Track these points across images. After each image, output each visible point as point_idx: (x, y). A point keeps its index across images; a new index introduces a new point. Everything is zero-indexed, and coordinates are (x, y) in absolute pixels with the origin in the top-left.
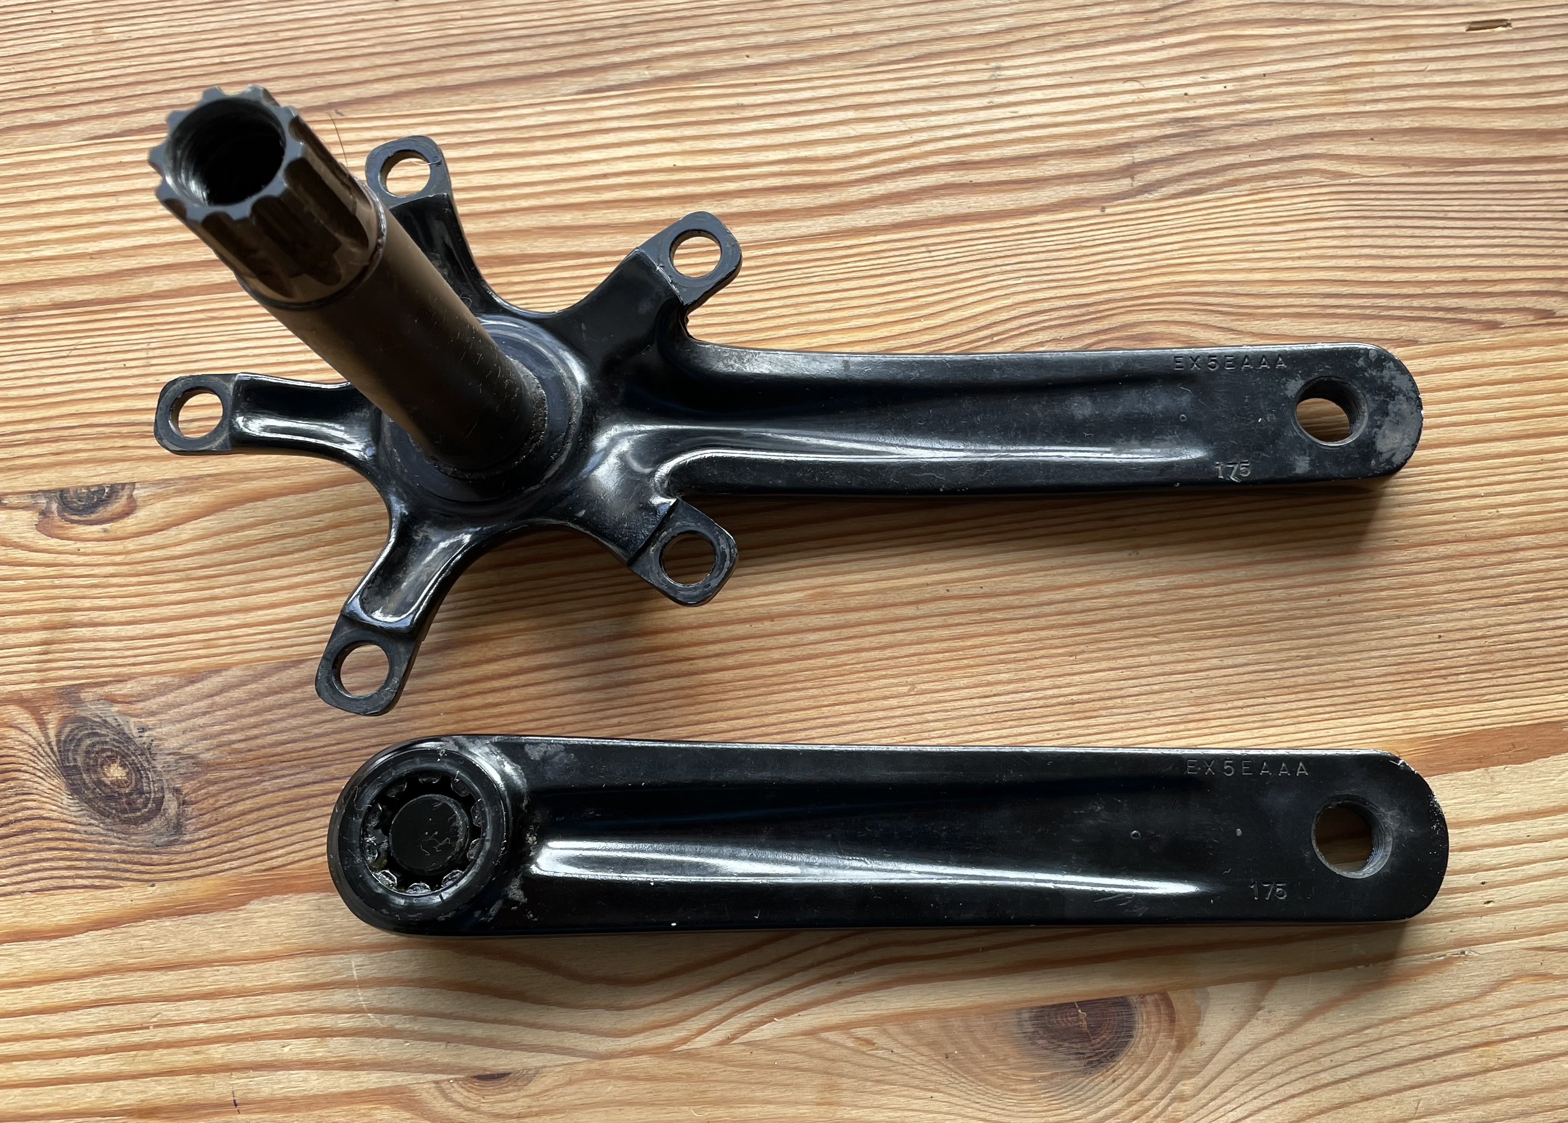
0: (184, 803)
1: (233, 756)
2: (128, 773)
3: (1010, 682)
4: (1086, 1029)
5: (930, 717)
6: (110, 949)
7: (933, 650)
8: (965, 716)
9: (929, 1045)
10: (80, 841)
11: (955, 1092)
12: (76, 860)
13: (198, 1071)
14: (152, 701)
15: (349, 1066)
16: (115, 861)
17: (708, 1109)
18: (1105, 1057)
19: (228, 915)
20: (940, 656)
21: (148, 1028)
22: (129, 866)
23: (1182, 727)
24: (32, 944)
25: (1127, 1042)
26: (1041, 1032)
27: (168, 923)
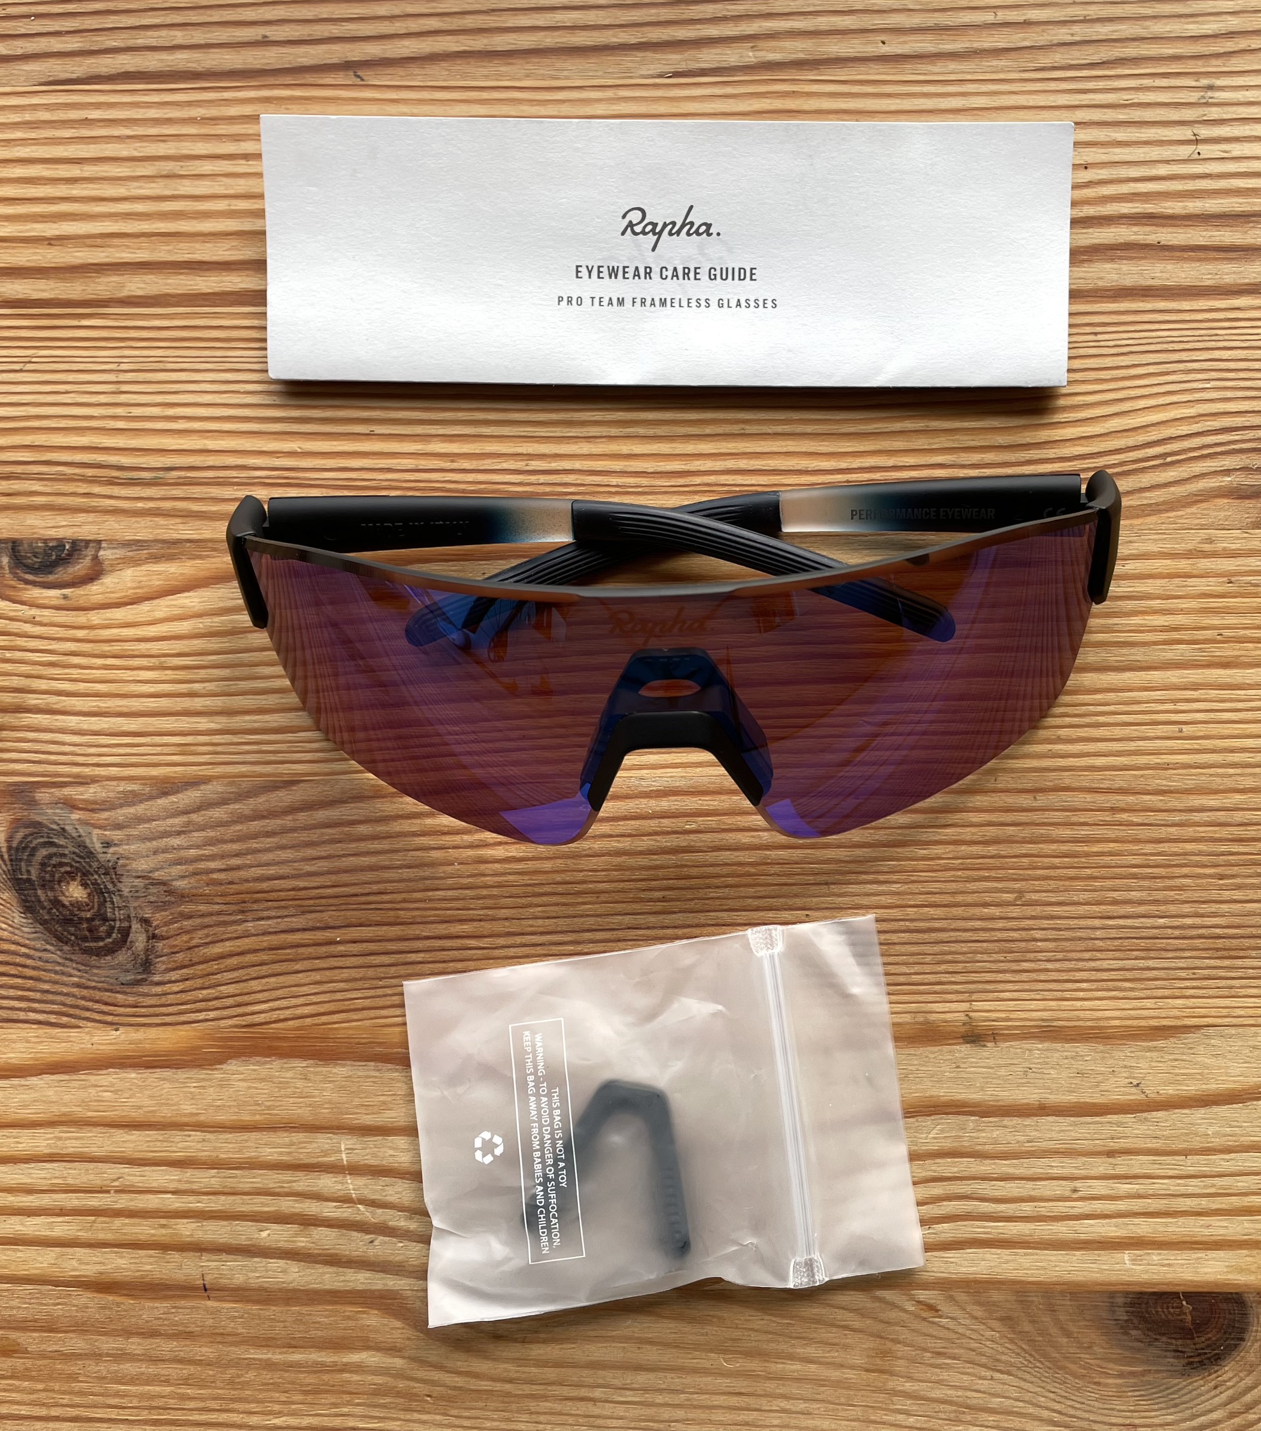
0: (154, 936)
1: (211, 887)
2: (89, 895)
3: (1141, 903)
4: (1189, 1325)
6: (67, 1098)
7: (1049, 852)
9: (1001, 1319)
10: (34, 968)
11: (1027, 1377)
12: (29, 990)
13: (164, 1247)
14: (119, 811)
15: (333, 1260)
16: (74, 996)
17: (740, 1360)
18: (1209, 1359)
19: (201, 1075)
20: (1057, 861)
21: (108, 1192)
22: (89, 1005)
25: (1236, 1346)
26: (1135, 1321)
27: (133, 1075)
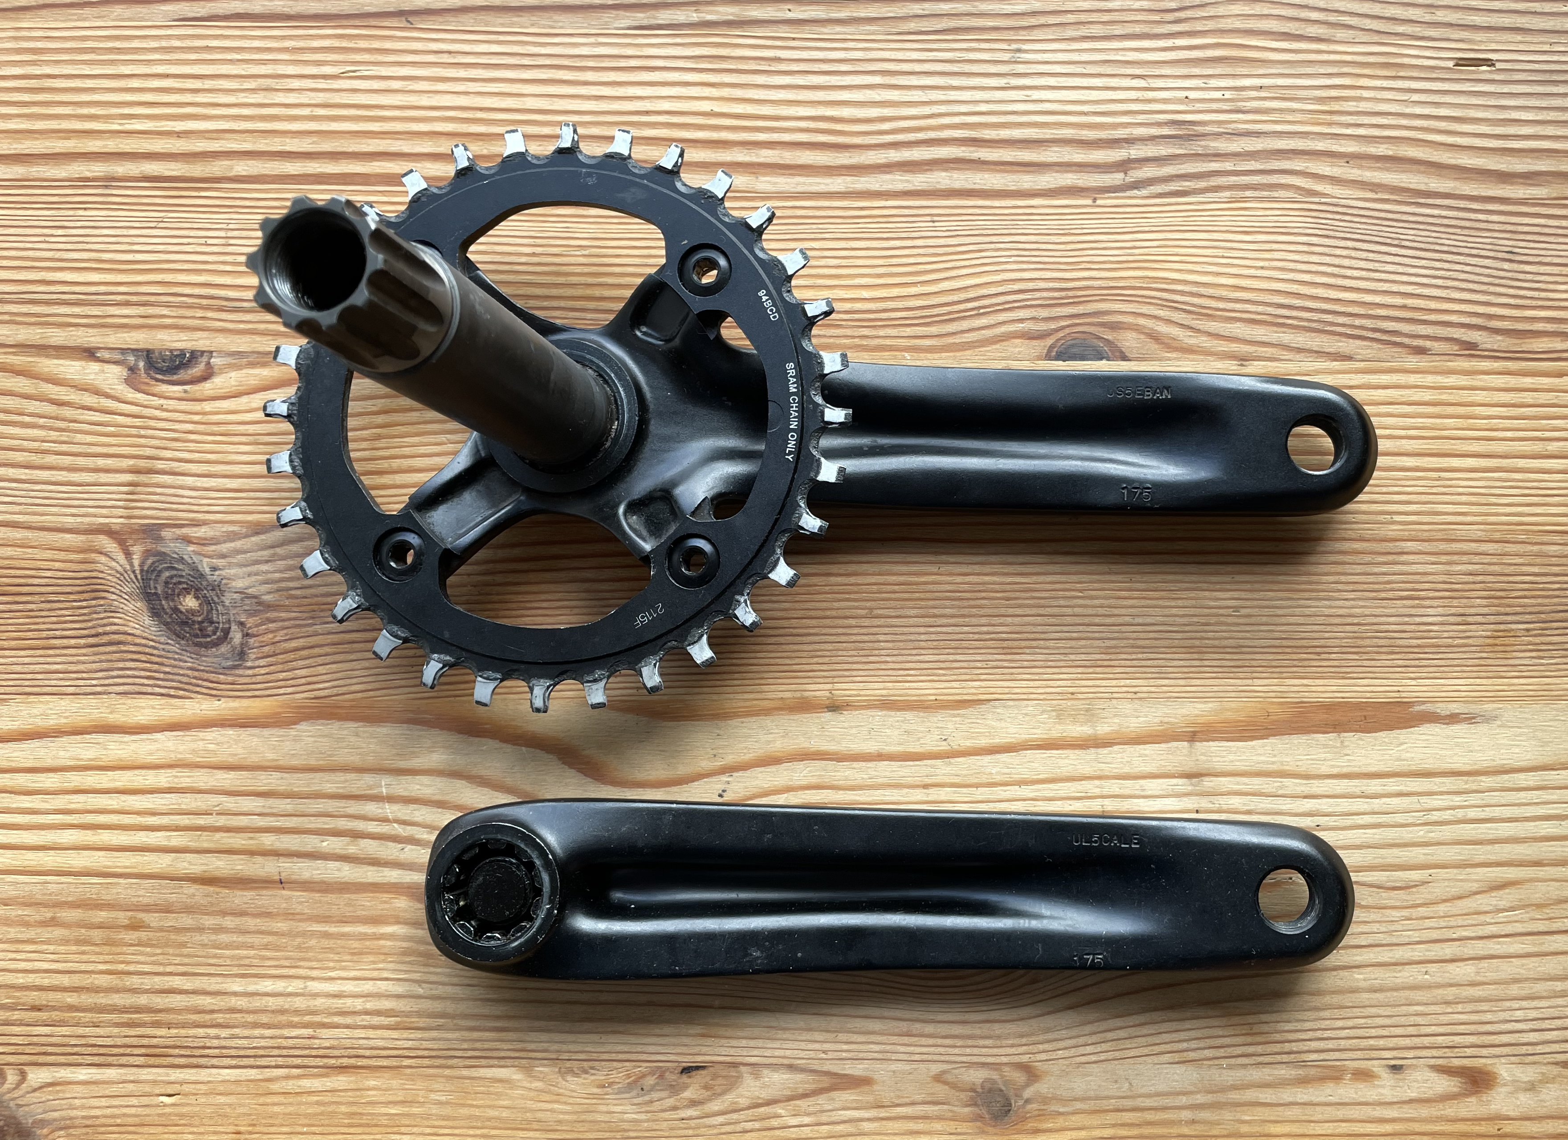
0: (247, 635)
1: (290, 600)
2: (200, 604)
5: (882, 638)
6: (181, 748)
7: (891, 582)
8: (911, 641)
10: (159, 656)
12: (155, 671)
13: (252, 853)
14: (223, 545)
15: (375, 863)
16: (188, 676)
19: (281, 732)
20: (896, 587)
21: (211, 814)
22: (200, 682)
23: (1091, 670)
24: (116, 737)
27: (231, 732)
